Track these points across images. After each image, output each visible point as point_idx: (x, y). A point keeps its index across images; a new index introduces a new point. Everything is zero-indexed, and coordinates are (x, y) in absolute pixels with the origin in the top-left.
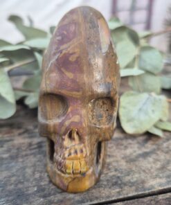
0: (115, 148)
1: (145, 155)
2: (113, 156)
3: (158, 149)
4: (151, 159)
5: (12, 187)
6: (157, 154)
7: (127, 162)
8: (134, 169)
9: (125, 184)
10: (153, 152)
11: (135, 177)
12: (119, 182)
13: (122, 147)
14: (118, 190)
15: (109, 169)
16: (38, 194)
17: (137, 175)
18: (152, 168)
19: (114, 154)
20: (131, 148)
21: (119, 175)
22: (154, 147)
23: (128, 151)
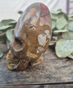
0: (52, 63)
2: (50, 66)
3: (72, 65)
4: (67, 69)
5: (7, 74)
6: (71, 67)
7: (55, 69)
8: (58, 72)
9: (52, 78)
10: (69, 66)
11: (57, 76)
12: (50, 77)
13: (55, 63)
14: (48, 80)
15: (47, 71)
16: (16, 78)
17: (58, 75)
18: (66, 72)
19: (51, 65)
20: (59, 63)
21: (51, 74)
22: (70, 64)
23: (57, 65)
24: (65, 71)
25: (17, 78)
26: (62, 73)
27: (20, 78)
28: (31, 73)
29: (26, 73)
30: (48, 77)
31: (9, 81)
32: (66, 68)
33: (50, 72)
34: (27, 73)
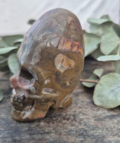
24: (112, 126)
25: (30, 132)
26: (107, 129)
27: (34, 134)
28: (54, 125)
29: (45, 125)
30: (82, 134)
31: (17, 138)
32: (114, 120)
33: (85, 125)
34: (47, 125)
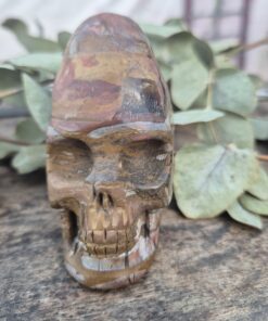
1: (215, 260)
3: (240, 249)
4: (225, 269)
6: (238, 259)
7: (179, 273)
8: (192, 287)
10: (230, 255)
12: (161, 313)
13: (174, 244)
15: (146, 287)
17: (195, 300)
18: (225, 286)
20: (191, 246)
21: (162, 299)
22: (234, 245)
23: (185, 253)
